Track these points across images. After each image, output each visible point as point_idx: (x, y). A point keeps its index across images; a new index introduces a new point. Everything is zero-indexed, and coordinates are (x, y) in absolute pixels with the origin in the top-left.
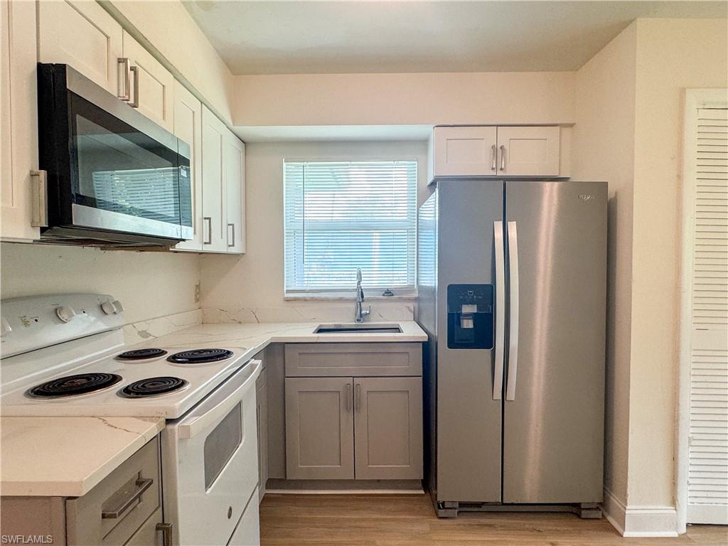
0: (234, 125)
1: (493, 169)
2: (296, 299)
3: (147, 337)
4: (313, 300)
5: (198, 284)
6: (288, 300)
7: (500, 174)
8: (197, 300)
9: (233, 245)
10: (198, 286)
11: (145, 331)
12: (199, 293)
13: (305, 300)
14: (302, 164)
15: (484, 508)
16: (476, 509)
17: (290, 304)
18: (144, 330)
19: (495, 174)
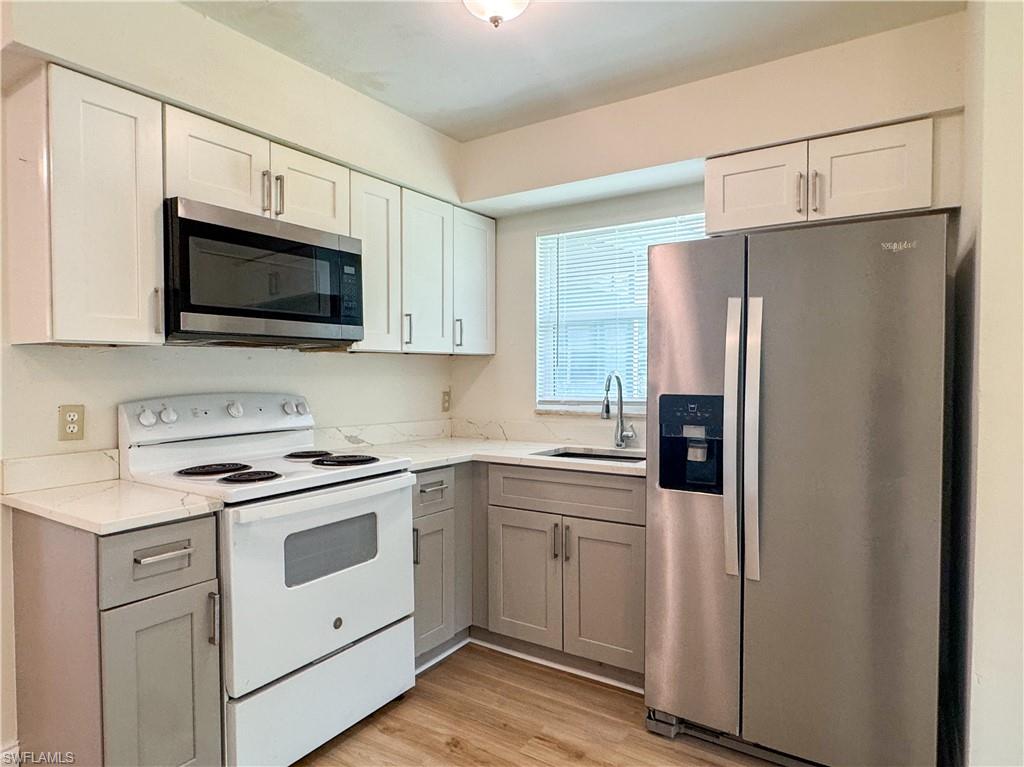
0: (462, 202)
1: (800, 211)
2: (548, 413)
3: (359, 443)
4: (568, 414)
5: (448, 390)
6: (540, 413)
7: (814, 217)
8: (446, 409)
9: (461, 345)
10: (447, 394)
11: (356, 437)
12: (448, 401)
13: (557, 414)
14: (557, 236)
15: (721, 741)
16: (711, 739)
17: (542, 418)
18: (354, 435)
19: (805, 219)
